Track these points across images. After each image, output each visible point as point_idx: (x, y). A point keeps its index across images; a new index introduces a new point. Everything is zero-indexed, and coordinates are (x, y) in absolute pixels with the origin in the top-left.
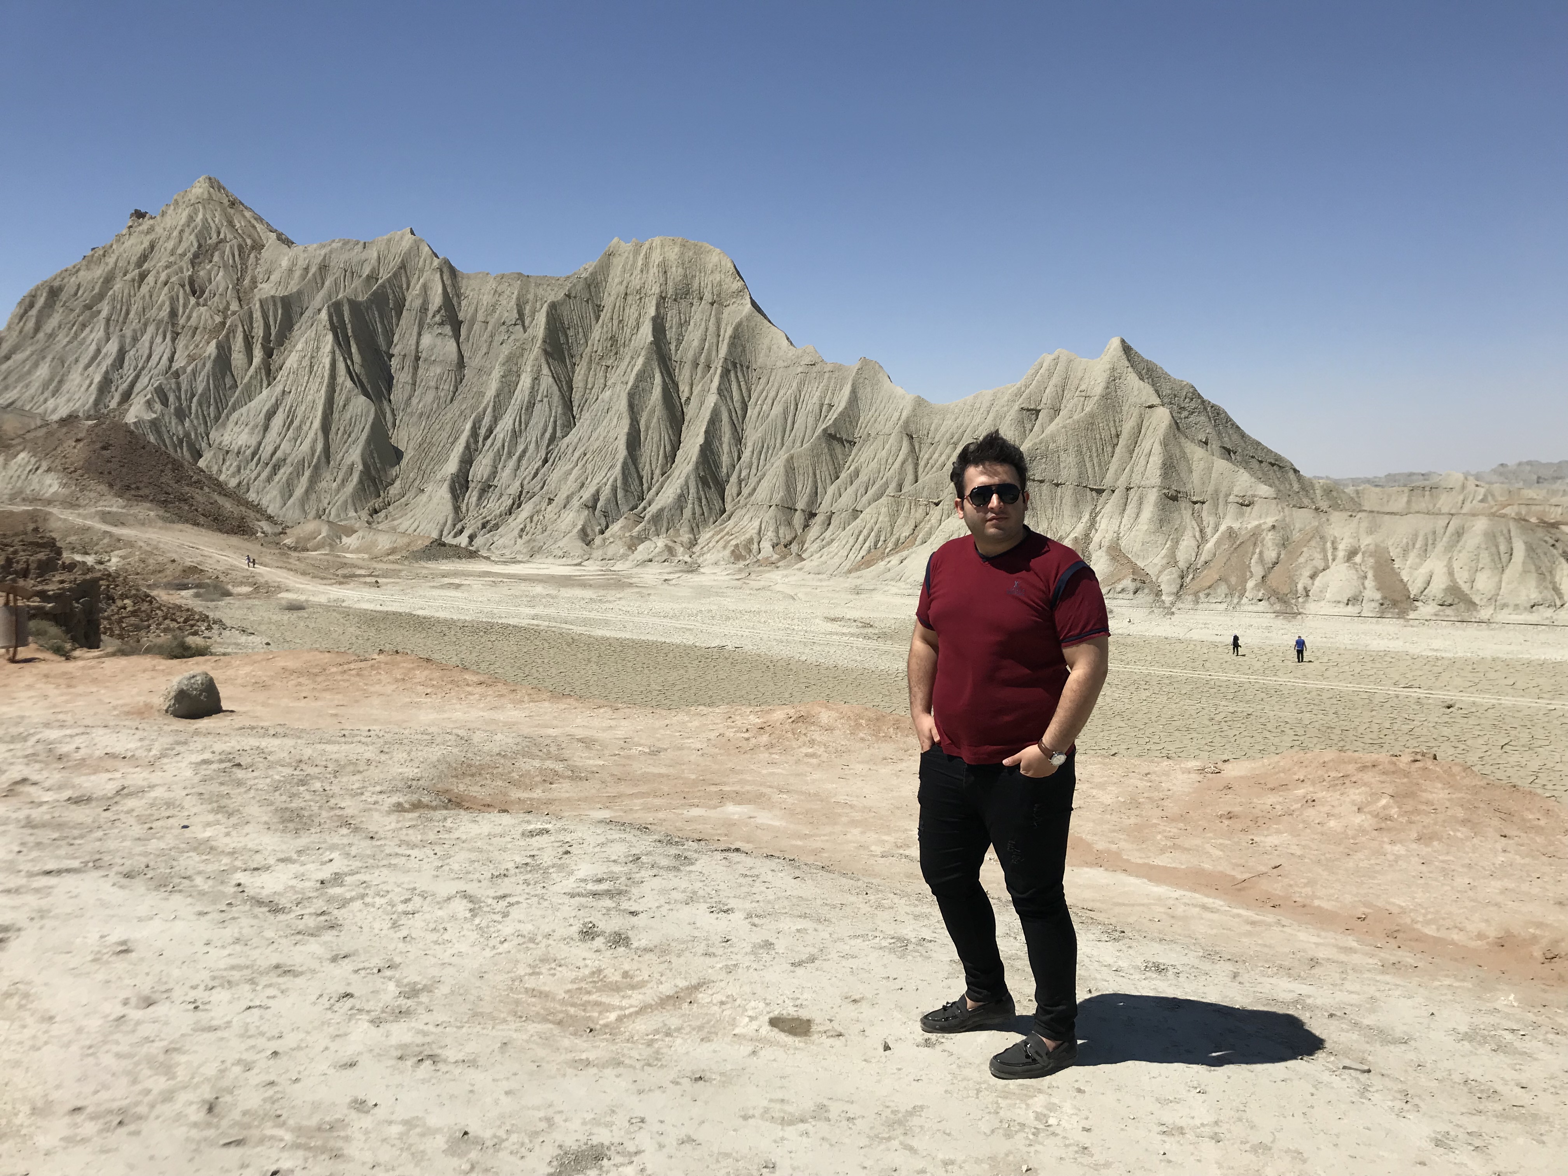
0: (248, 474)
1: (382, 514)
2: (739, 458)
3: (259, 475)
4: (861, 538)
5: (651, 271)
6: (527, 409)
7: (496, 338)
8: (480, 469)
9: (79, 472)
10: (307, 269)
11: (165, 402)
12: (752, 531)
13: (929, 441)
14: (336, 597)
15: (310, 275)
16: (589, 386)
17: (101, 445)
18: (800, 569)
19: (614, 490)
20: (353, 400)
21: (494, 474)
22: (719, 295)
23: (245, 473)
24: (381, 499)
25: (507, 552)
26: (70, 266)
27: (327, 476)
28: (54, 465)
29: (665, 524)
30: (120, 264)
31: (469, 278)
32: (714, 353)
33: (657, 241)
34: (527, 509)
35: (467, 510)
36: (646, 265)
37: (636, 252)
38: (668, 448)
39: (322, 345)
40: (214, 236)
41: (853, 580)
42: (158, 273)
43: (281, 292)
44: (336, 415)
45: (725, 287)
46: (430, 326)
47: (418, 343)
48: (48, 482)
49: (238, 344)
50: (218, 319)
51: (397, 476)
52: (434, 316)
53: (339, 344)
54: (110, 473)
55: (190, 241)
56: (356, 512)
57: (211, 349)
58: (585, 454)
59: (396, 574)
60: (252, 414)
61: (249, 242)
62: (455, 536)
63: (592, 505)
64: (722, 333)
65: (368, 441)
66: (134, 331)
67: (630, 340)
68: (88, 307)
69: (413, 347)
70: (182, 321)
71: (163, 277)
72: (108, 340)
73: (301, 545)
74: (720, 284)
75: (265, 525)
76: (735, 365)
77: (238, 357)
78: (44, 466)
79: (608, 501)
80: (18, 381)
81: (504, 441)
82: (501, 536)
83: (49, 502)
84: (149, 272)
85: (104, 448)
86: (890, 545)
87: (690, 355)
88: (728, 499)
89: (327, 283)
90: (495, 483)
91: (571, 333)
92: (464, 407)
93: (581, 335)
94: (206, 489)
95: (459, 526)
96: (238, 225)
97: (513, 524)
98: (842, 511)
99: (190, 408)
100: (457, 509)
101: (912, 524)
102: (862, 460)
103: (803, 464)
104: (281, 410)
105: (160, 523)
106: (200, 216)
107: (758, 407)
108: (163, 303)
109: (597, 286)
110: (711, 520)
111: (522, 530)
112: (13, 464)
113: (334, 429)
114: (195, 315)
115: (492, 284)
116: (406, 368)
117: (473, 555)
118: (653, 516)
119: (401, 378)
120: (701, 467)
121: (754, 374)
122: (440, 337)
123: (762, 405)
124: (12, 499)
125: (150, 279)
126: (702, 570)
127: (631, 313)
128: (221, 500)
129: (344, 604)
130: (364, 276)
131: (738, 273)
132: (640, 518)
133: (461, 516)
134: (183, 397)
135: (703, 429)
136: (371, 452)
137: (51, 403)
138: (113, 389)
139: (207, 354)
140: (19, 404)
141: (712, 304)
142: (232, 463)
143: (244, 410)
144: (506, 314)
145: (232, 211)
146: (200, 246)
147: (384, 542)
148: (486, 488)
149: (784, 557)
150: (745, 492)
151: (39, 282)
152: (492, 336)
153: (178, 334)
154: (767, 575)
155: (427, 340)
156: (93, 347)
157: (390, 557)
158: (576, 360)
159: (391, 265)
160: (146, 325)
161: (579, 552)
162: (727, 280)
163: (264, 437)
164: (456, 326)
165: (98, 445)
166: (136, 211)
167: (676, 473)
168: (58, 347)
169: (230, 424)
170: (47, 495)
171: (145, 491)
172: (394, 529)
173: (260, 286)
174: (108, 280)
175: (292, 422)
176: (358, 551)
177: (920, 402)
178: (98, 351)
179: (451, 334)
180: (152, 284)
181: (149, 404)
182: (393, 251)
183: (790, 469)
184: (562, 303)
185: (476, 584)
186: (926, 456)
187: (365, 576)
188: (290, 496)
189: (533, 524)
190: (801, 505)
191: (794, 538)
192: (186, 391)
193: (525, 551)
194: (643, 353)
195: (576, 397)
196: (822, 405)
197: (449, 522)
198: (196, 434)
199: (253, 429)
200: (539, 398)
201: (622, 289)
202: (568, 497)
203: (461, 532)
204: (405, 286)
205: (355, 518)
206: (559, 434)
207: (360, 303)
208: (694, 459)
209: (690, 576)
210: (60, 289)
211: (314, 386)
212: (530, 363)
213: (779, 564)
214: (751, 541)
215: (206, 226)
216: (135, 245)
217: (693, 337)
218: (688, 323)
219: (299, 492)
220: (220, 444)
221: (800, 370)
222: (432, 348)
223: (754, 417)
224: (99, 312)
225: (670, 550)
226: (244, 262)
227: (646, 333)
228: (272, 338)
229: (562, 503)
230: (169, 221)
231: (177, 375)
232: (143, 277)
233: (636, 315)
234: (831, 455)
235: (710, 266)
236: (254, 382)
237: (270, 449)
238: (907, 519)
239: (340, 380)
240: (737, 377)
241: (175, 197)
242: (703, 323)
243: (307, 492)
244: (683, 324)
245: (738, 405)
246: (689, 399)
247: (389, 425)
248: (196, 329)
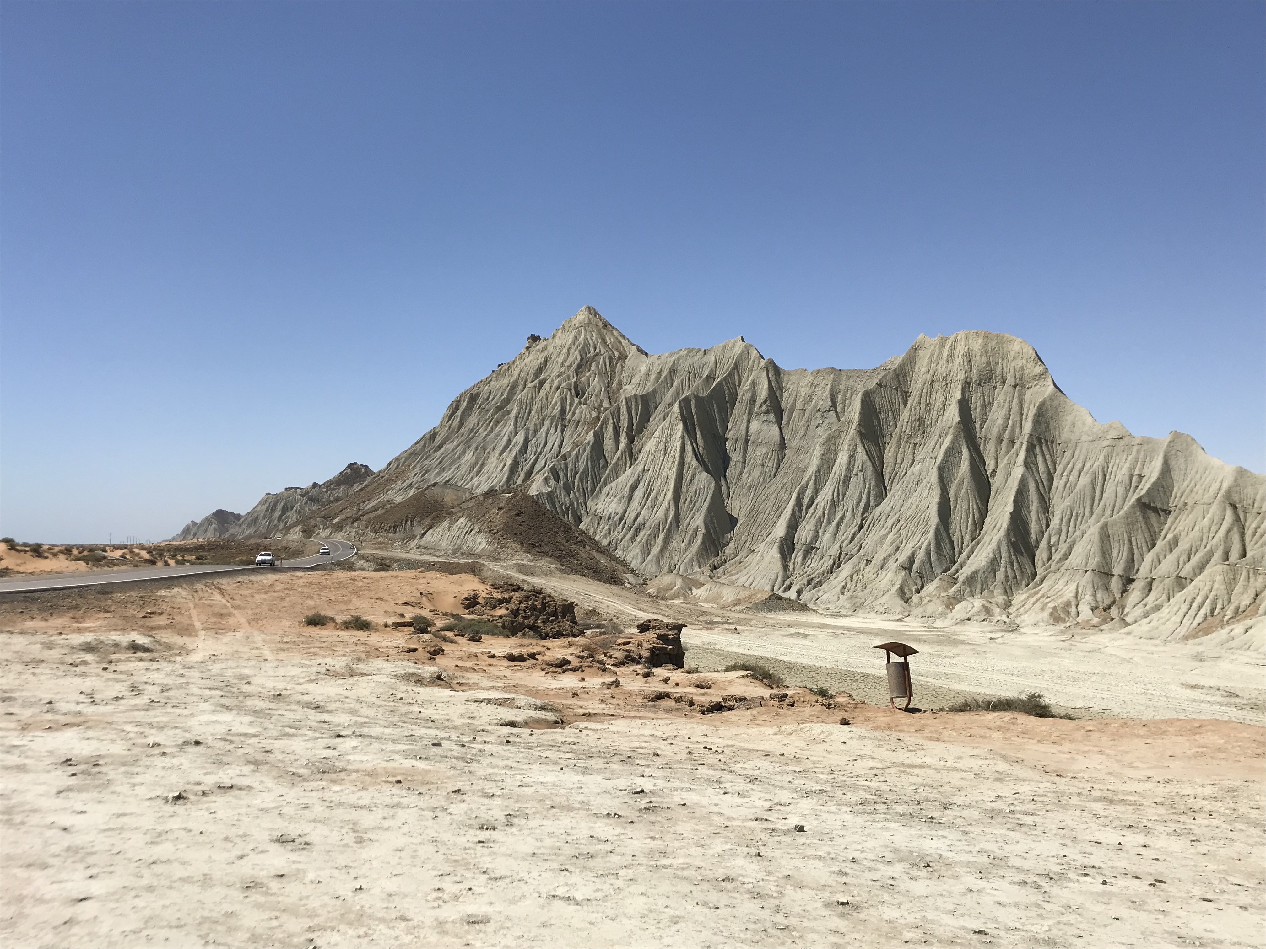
0: (616, 535)
1: (721, 570)
2: (1048, 526)
3: (624, 536)
4: (1195, 605)
5: (957, 361)
6: (844, 482)
7: (812, 423)
8: (804, 533)
9: (500, 533)
10: (660, 373)
11: (557, 479)
12: (1068, 593)
13: (1255, 510)
14: (708, 641)
15: (662, 377)
16: (899, 461)
17: (515, 512)
18: (1129, 633)
19: (928, 553)
20: (698, 476)
21: (816, 537)
22: (1021, 379)
23: (614, 535)
24: (719, 558)
25: (831, 606)
26: (484, 378)
27: (677, 537)
28: (483, 528)
29: (979, 586)
30: (522, 375)
31: (789, 374)
32: (1018, 430)
33: (961, 335)
34: (846, 569)
35: (794, 569)
36: (951, 356)
37: (942, 345)
38: (977, 515)
39: (674, 433)
40: (592, 351)
41: (1192, 647)
42: (552, 381)
43: (640, 392)
44: (684, 489)
45: (1026, 371)
46: (757, 414)
47: (747, 429)
48: (479, 540)
49: (609, 432)
50: (594, 414)
51: (731, 539)
52: (761, 407)
53: (688, 432)
54: (521, 534)
55: (575, 355)
56: (700, 568)
57: (590, 437)
58: (898, 521)
59: (747, 622)
60: (620, 487)
61: (616, 353)
62: (785, 591)
63: (908, 567)
64: (1025, 412)
65: (709, 510)
66: (536, 425)
67: (937, 420)
68: (499, 408)
69: (744, 432)
70: (568, 417)
71: (556, 383)
72: (516, 433)
73: (661, 594)
74: (1022, 369)
75: (630, 577)
76: (1039, 440)
77: (608, 444)
78: (476, 529)
79: (923, 563)
80: (451, 464)
81: (824, 509)
82: (825, 592)
83: (480, 556)
84: (546, 380)
85: (518, 515)
86: (1229, 613)
87: (995, 432)
88: (1038, 563)
89: (675, 383)
90: (817, 545)
91: (882, 416)
92: (785, 481)
93: (891, 418)
94: (588, 547)
95: (787, 582)
96: (609, 342)
97: (835, 582)
98: (1163, 578)
99: (574, 483)
100: (785, 567)
101: (1251, 593)
102: (1180, 528)
103: (1118, 531)
104: (641, 484)
105: (558, 574)
106: (583, 336)
107: (1064, 479)
108: (556, 403)
109: (905, 375)
110: (1024, 583)
111: (844, 587)
112: (455, 527)
113: (682, 500)
114: (578, 411)
115: (809, 378)
116: (738, 449)
117: (804, 608)
118: (967, 577)
119: (735, 457)
120: (1012, 534)
121: (1059, 448)
122: (766, 423)
123: (1068, 476)
124: (454, 553)
125: (547, 386)
126: (1022, 630)
127: (938, 397)
128: (598, 556)
129: (717, 647)
130: (704, 376)
131: (1039, 358)
132: (953, 581)
133: (789, 573)
134: (569, 474)
135: (1012, 498)
136: (712, 519)
137: (475, 481)
138: (520, 469)
139: (586, 441)
140: (453, 481)
141: (1015, 387)
142: (604, 527)
143: (613, 484)
144: (821, 403)
145: (604, 331)
146: (582, 359)
147: (728, 595)
148: (810, 550)
149: (1105, 621)
150: (1056, 557)
151: (463, 391)
152: (809, 421)
153: (565, 426)
154: (1092, 637)
155: (755, 426)
156: (506, 438)
157: (737, 607)
158: (887, 439)
159: (726, 368)
160: (543, 420)
161: (900, 609)
162: (1029, 366)
163: (628, 505)
164: (779, 412)
165: (514, 513)
166: (532, 335)
167: (987, 539)
168: (479, 439)
169: (603, 496)
170: (478, 551)
171: (545, 549)
172: (733, 583)
173: (624, 387)
174: (513, 388)
175: (650, 494)
176: (706, 601)
177: (1241, 473)
178: (509, 441)
179: (774, 420)
180: (548, 389)
181: (546, 480)
182: (727, 355)
183: (1105, 537)
184: (873, 391)
185: (822, 634)
186: (1254, 525)
187: (722, 623)
188: (649, 553)
189: (853, 582)
190: (1118, 570)
191: (1113, 603)
192: (571, 470)
193: (848, 606)
194: (951, 431)
195: (887, 471)
196: (1131, 477)
197: (779, 579)
198: (578, 503)
199: (620, 499)
200: (854, 472)
201: (929, 377)
202: (884, 559)
203: (789, 587)
204: (737, 383)
205: (700, 573)
206: (872, 503)
207: (703, 398)
208: (1005, 525)
209: (1012, 635)
210: (478, 395)
211: (667, 465)
212: (846, 443)
213: (1102, 627)
214: (1068, 604)
215: (586, 344)
216: (533, 360)
217: (997, 416)
218: (991, 404)
219: (655, 550)
220: (596, 511)
221: (1106, 443)
222: (759, 432)
223: (1061, 488)
224: (509, 412)
225: (988, 611)
226: (613, 368)
227: (952, 414)
228: (634, 427)
229: (879, 563)
230: (558, 342)
231: (565, 457)
232: (542, 383)
233: (942, 398)
234: (1146, 523)
235: (1012, 354)
236: (620, 463)
237: (633, 515)
238: (1246, 588)
239: (687, 460)
240: (1042, 452)
241: (563, 323)
242: (1007, 405)
243: (662, 550)
244: (987, 405)
245: (1044, 477)
246: (994, 472)
247: (725, 496)
248: (579, 422)
